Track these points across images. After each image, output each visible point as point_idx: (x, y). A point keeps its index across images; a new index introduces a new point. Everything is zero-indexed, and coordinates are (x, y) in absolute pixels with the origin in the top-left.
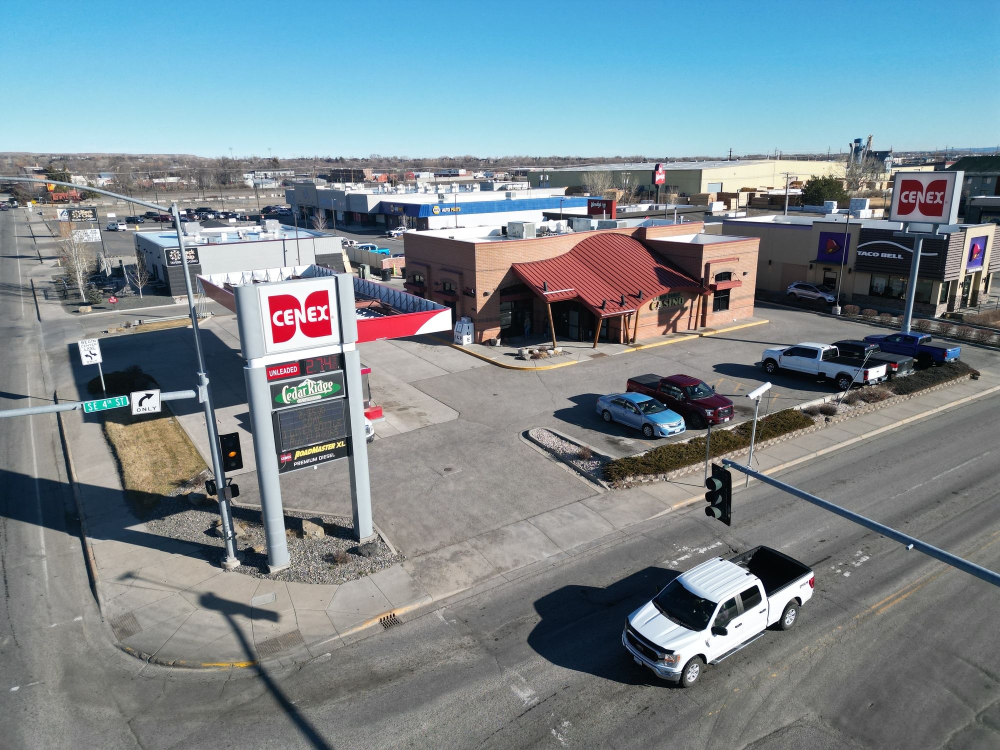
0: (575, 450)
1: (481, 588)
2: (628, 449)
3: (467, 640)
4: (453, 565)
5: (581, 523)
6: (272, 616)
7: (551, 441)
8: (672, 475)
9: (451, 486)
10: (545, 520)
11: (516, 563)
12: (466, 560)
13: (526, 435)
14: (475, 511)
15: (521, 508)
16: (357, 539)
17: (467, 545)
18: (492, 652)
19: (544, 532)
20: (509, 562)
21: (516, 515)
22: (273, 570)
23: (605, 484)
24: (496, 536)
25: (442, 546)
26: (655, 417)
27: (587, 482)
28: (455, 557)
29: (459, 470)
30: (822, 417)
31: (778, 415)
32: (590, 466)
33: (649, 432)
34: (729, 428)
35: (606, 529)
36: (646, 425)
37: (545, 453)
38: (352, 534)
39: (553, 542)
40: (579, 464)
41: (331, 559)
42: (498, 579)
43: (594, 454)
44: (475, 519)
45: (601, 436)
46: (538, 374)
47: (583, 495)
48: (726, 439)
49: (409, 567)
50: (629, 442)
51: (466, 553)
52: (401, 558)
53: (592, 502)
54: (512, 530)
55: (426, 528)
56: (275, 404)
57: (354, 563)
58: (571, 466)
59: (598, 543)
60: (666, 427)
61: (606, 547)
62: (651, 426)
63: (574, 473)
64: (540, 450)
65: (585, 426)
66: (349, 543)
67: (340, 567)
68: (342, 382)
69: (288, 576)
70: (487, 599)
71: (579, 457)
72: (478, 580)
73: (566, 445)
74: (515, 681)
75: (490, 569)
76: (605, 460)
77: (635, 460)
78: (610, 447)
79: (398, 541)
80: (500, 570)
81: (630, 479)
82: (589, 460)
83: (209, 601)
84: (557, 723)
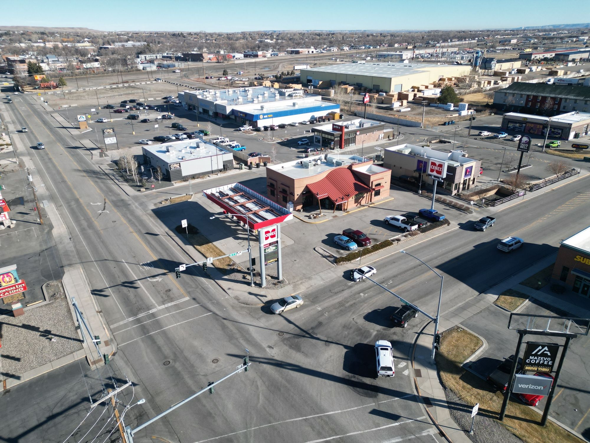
0: (328, 254)
1: (308, 290)
2: (341, 254)
3: (307, 300)
4: (301, 285)
5: (329, 275)
6: (266, 296)
7: (321, 251)
8: (352, 261)
9: (297, 265)
10: (321, 274)
11: (315, 284)
12: (304, 284)
13: (314, 249)
14: (304, 272)
15: (315, 271)
16: (279, 279)
17: (304, 281)
18: (312, 302)
19: (321, 277)
20: (313, 284)
21: (314, 273)
22: (263, 287)
23: (335, 264)
24: (310, 278)
25: (298, 281)
26: (349, 244)
27: (331, 264)
28: (301, 283)
29: (298, 261)
30: (396, 242)
31: (383, 242)
32: (332, 259)
33: (347, 249)
34: (369, 247)
35: (335, 276)
36: (347, 247)
37: (320, 255)
38: (277, 278)
39: (323, 279)
40: (329, 258)
41: (275, 284)
42: (311, 288)
43: (333, 256)
44: (304, 274)
45: (335, 249)
46: (316, 225)
47: (330, 267)
48: (368, 250)
49: (292, 286)
50: (342, 251)
51: (304, 282)
52: (289, 284)
53: (332, 269)
54: (313, 277)
55: (293, 276)
56: (265, 253)
57: (279, 284)
58: (327, 259)
59: (333, 279)
60: (352, 247)
61: (335, 280)
62: (348, 247)
63: (328, 261)
64: (318, 254)
65: (330, 246)
66: (276, 281)
67: (277, 286)
68: (277, 247)
69: (266, 288)
70: (310, 292)
71: (329, 257)
72: (308, 288)
73: (325, 253)
74: (317, 307)
75: (309, 286)
76: (336, 258)
77: (343, 258)
78: (337, 253)
79: (288, 280)
80: (312, 286)
81: (342, 263)
82: (332, 257)
83: (250, 293)
84: (325, 313)
